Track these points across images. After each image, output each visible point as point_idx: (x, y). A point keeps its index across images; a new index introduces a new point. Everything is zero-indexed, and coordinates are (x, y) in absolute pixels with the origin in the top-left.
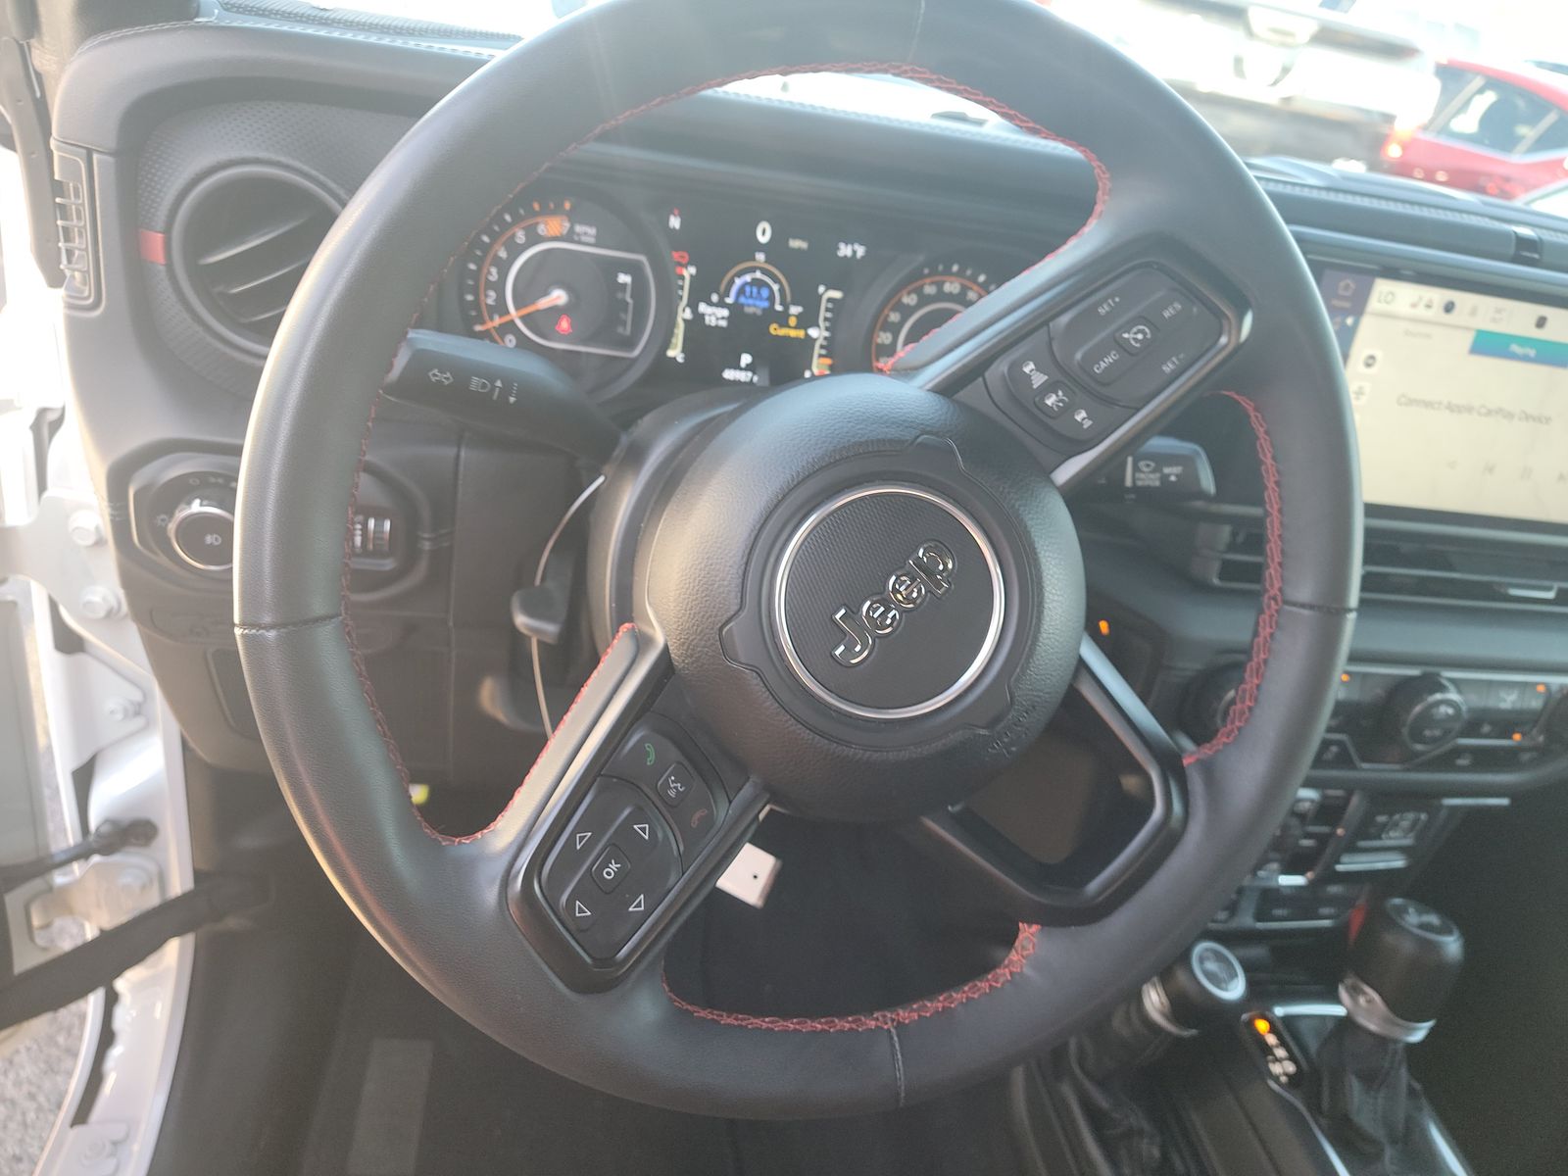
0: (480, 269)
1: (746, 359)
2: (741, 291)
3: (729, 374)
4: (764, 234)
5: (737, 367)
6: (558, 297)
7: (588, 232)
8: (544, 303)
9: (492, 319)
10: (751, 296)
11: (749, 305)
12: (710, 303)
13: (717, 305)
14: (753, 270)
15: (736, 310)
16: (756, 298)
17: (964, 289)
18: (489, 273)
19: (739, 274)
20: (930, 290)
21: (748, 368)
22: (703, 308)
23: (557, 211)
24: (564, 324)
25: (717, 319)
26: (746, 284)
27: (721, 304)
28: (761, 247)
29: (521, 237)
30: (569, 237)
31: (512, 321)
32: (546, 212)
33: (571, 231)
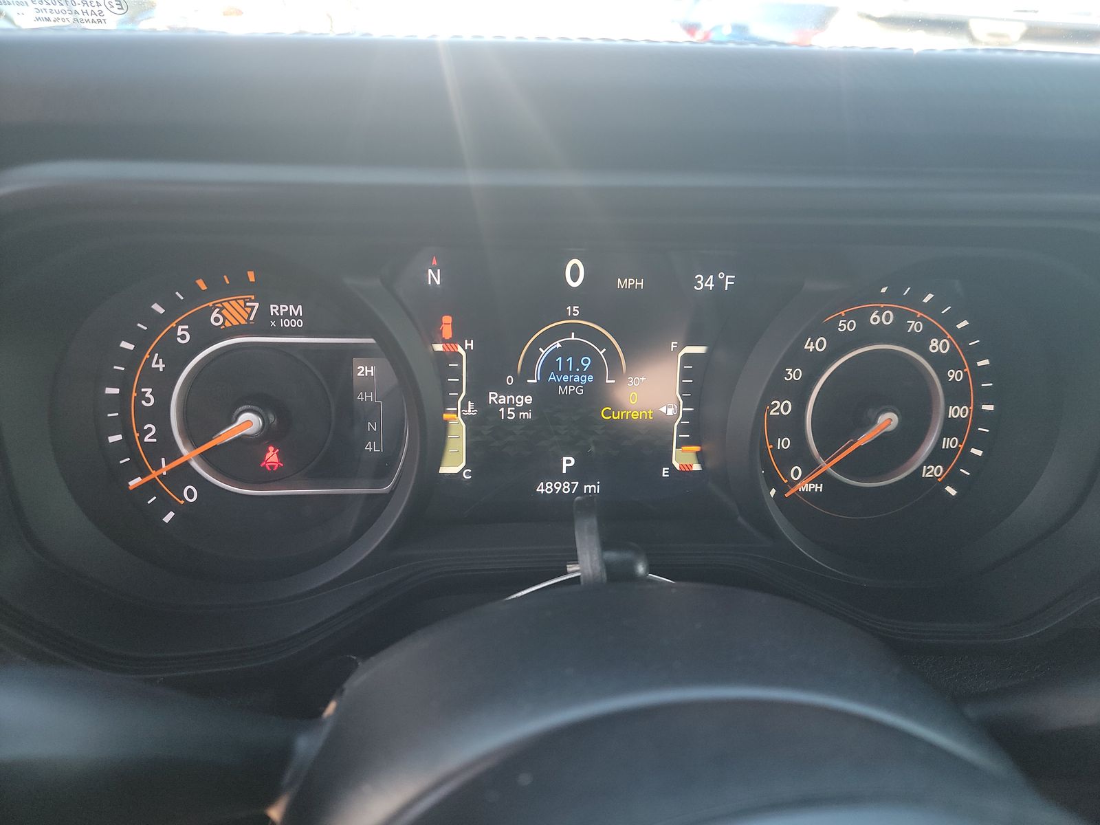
0: (125, 394)
1: (568, 462)
2: (550, 364)
3: (545, 488)
4: (575, 273)
5: (557, 476)
6: (249, 422)
7: (290, 311)
8: (227, 435)
9: (157, 466)
10: (565, 371)
11: (563, 384)
12: (504, 390)
13: (514, 390)
14: (565, 331)
15: (545, 393)
16: (574, 373)
17: (902, 317)
18: (141, 396)
19: (545, 340)
20: (845, 326)
21: (572, 474)
22: (493, 397)
23: (240, 287)
24: (272, 457)
25: (517, 411)
26: (555, 353)
27: (520, 388)
28: (574, 296)
29: (183, 335)
30: (263, 324)
31: (187, 464)
32: (218, 290)
33: (263, 312)
